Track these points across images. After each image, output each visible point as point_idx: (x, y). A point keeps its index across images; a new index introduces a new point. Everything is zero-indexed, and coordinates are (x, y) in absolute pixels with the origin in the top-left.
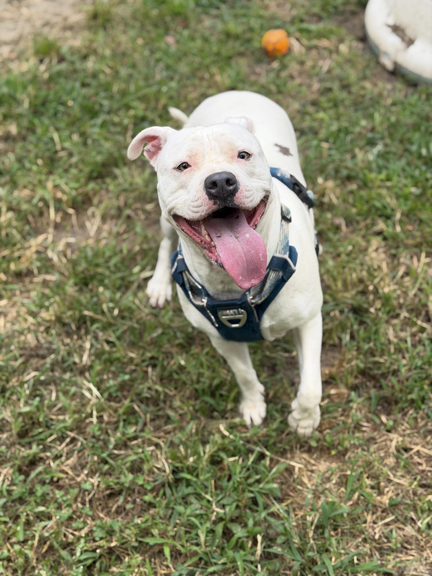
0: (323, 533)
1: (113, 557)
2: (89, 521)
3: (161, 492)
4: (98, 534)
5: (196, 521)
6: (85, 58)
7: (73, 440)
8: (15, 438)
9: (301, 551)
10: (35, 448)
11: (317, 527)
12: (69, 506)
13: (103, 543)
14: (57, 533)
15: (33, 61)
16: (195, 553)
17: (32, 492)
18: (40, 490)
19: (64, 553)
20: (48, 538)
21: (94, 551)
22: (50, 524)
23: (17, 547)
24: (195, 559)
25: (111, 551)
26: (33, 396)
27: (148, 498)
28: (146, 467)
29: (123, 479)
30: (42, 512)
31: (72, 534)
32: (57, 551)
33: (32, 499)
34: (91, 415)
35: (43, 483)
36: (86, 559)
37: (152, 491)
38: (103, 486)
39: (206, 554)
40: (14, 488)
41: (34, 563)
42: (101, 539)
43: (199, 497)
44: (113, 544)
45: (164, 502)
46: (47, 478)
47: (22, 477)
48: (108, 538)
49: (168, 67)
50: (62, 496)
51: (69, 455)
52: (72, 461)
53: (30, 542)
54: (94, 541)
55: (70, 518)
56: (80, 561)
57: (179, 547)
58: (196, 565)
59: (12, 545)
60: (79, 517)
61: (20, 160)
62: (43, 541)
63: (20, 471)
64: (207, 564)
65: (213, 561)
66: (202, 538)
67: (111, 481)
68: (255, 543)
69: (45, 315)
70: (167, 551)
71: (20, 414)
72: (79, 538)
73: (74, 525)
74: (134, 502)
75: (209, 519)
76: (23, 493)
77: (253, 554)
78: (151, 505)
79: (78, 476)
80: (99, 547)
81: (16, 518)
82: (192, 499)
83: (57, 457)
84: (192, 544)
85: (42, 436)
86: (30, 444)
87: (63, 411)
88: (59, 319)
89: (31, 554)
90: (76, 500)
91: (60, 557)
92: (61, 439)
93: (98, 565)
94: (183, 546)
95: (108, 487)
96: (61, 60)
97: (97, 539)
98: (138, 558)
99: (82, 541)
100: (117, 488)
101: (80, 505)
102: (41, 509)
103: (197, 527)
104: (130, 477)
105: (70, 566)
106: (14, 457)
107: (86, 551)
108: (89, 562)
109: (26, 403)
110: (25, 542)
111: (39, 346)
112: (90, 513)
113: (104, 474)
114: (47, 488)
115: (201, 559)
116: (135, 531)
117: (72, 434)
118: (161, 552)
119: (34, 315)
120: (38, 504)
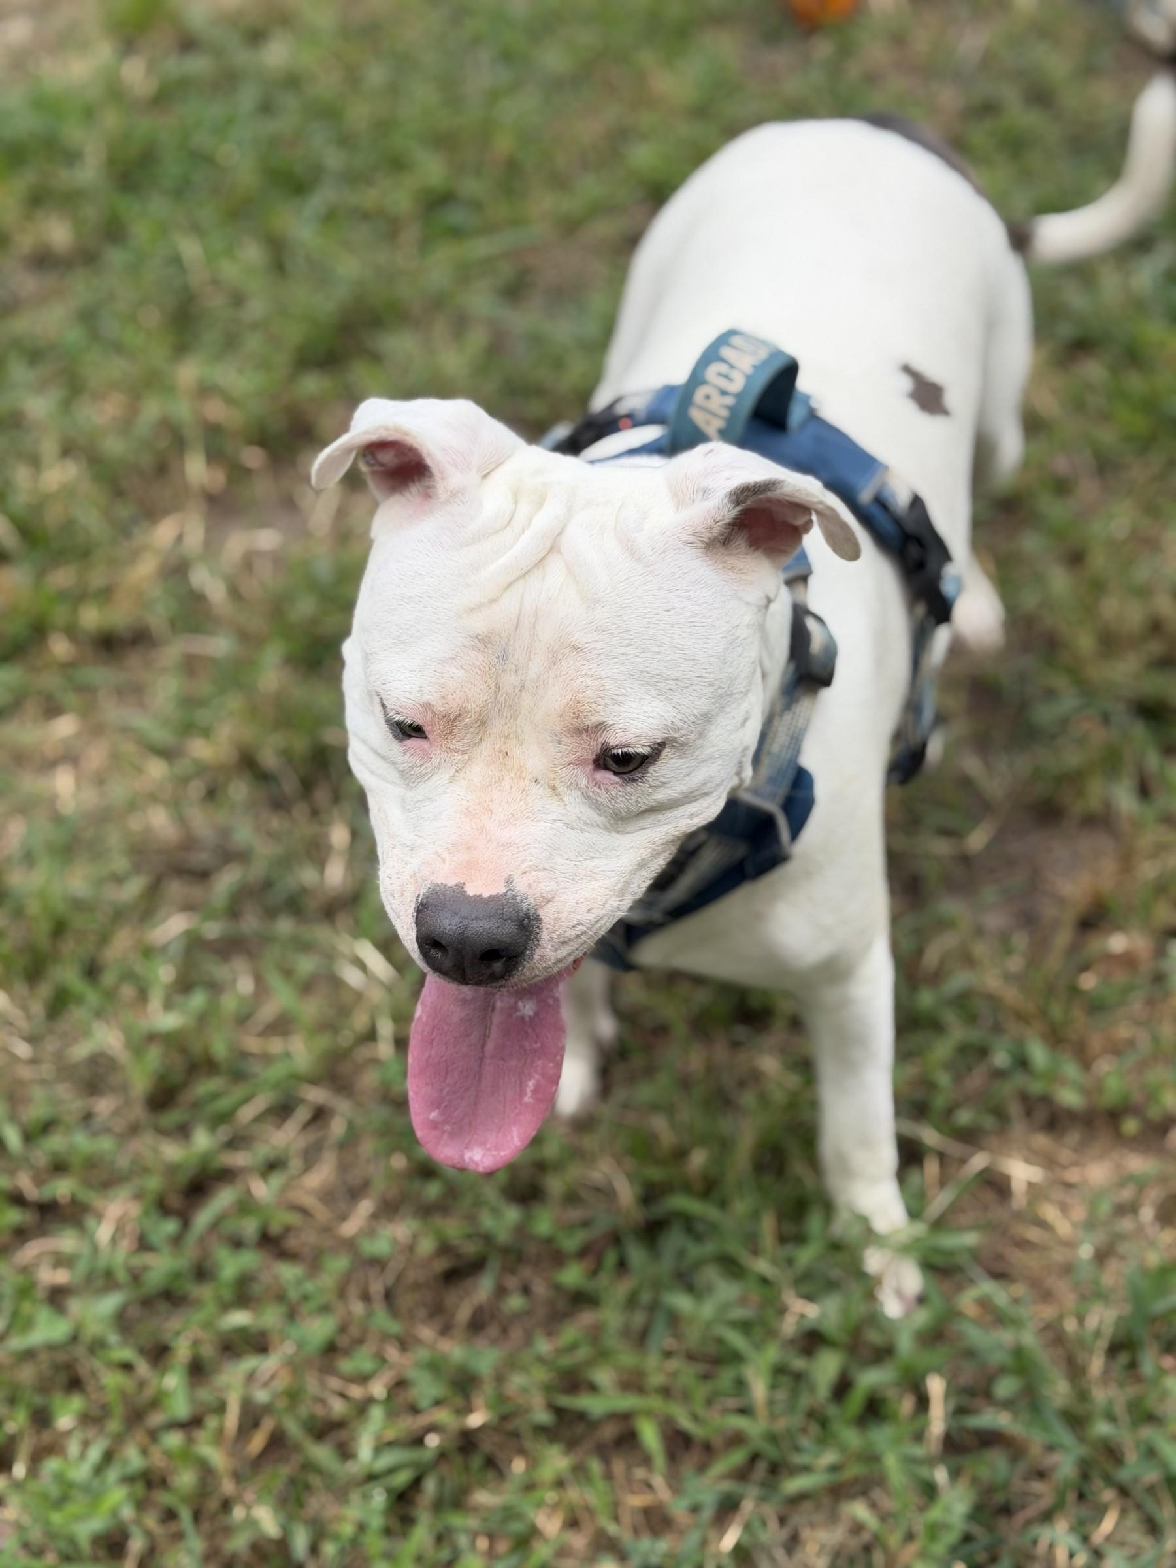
0: (1133, 1365)
1: (476, 1461)
2: (392, 1353)
3: (611, 1258)
4: (426, 1389)
5: (736, 1340)
6: (256, 37)
7: (320, 1115)
8: (138, 1112)
9: (1076, 1421)
10: (202, 1140)
11: (1114, 1349)
12: (325, 1309)
13: (443, 1416)
14: (293, 1396)
15: (104, 51)
16: (736, 1439)
17: (202, 1272)
18: (230, 1265)
19: (322, 1453)
20: (267, 1409)
21: (418, 1441)
22: (269, 1364)
23: (174, 1440)
24: (737, 1458)
25: (467, 1442)
26: (184, 985)
27: (572, 1275)
28: (555, 1185)
29: (487, 1222)
30: (242, 1331)
31: (343, 1395)
32: (297, 1448)
33: (205, 1292)
34: (371, 1036)
35: (237, 1244)
36: (391, 1471)
37: (583, 1253)
38: (427, 1246)
39: (773, 1438)
40: (148, 1259)
41: (228, 1487)
42: (438, 1403)
43: (732, 1267)
44: (476, 1420)
45: (622, 1289)
46: (250, 1227)
47: (170, 1226)
48: (459, 1401)
49: (507, 57)
50: (299, 1282)
51: (311, 1157)
52: (321, 1175)
53: (212, 1423)
54: (414, 1410)
55: (331, 1349)
56: (372, 1477)
57: (685, 1423)
58: (742, 1474)
59: (153, 1436)
60: (360, 1341)
61: (88, 317)
62: (251, 1417)
63: (163, 1207)
64: (776, 1469)
65: (798, 1459)
66: (759, 1389)
67: (453, 1228)
68: (923, 1402)
69: (201, 750)
70: (650, 1435)
71: (152, 1037)
72: (362, 1408)
73: (346, 1365)
74: (526, 1290)
75: (771, 1333)
76: (177, 1275)
77: (919, 1436)
78: (581, 1299)
79: (344, 1218)
80: (432, 1428)
81: (159, 1354)
82: (711, 1274)
83: (272, 1166)
84: (726, 1411)
85: (223, 1104)
86: (183, 1132)
87: (281, 1026)
88: (248, 763)
89: (217, 1457)
90: (342, 1293)
91: (309, 1466)
92: (282, 1111)
93: (430, 1486)
94: (695, 1418)
95: (445, 1249)
96: (188, 44)
97: (424, 1403)
98: (556, 1461)
99: (377, 1414)
100: (471, 1249)
101: (358, 1308)
102: (239, 1318)
103: (736, 1358)
104: (512, 1214)
105: (341, 1493)
106: (140, 1169)
107: (391, 1444)
108: (402, 1479)
109: (168, 1006)
110: (193, 1423)
111: (189, 843)
112: (395, 1327)
113: (426, 1211)
114: (249, 1260)
115: (754, 1458)
116: (541, 1375)
117: (316, 1095)
118: (628, 1440)
119: (167, 754)
120: (225, 1307)
